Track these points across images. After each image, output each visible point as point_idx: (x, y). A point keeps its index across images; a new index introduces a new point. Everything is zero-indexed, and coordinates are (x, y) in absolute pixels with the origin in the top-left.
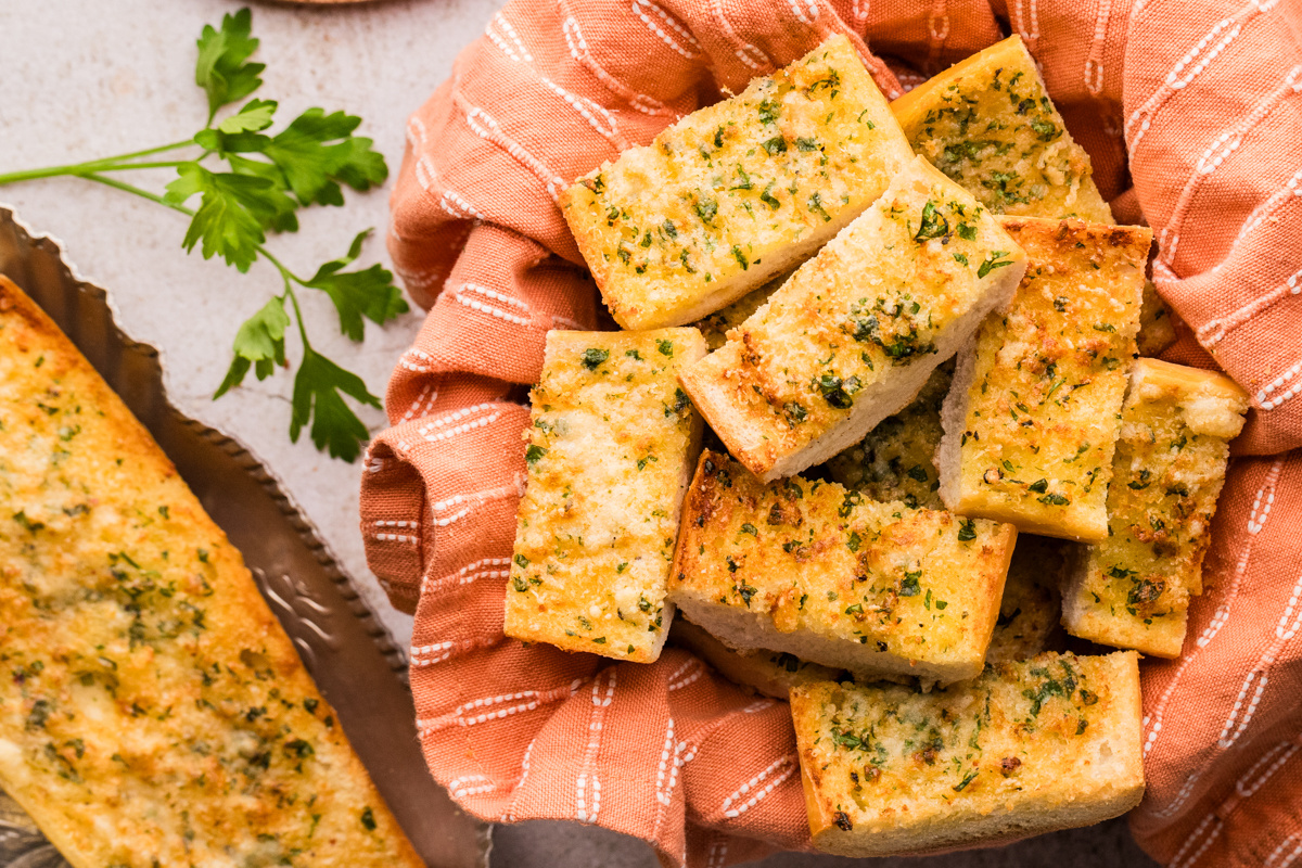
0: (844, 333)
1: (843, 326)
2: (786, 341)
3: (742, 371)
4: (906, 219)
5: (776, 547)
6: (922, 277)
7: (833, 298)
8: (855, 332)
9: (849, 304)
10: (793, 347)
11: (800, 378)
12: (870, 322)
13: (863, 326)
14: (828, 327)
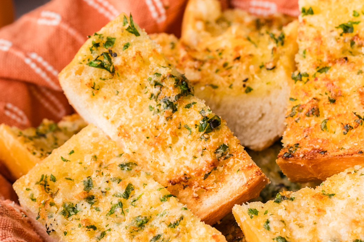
0: (171, 118)
1: (167, 119)
2: (175, 158)
3: (193, 187)
4: (99, 80)
5: (333, 110)
6: (138, 71)
7: (148, 127)
8: (171, 110)
9: (153, 117)
10: (179, 153)
11: (200, 147)
12: (165, 102)
13: (168, 106)
14: (167, 128)
